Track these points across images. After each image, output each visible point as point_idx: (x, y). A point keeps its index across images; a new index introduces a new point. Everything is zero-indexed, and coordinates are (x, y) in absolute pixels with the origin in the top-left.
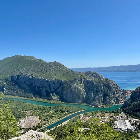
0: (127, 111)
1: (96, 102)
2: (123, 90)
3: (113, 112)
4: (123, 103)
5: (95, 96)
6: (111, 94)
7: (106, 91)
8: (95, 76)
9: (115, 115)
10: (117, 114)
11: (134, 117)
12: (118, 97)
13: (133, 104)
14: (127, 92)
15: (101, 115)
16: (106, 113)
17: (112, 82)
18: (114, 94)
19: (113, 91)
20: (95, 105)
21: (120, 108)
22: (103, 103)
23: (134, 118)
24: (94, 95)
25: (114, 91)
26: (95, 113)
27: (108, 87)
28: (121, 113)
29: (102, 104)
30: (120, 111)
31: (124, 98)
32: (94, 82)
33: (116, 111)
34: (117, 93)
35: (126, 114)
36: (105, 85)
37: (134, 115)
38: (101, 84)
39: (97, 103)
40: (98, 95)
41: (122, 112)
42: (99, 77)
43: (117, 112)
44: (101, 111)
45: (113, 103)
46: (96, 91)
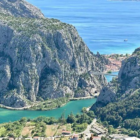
0: (107, 116)
1: (18, 92)
2: (98, 56)
3: (69, 121)
4: (97, 94)
5: (15, 74)
6: (64, 67)
7: (49, 60)
8: (14, 11)
9: (74, 130)
10: (80, 126)
11: (125, 130)
12: (85, 75)
13: (126, 96)
14: (107, 62)
15: (33, 132)
16: (50, 123)
17: (70, 29)
18: (73, 66)
19: (71, 58)
20: (13, 103)
21: (88, 109)
22: (41, 94)
23: (126, 133)
24: (11, 71)
25: (74, 59)
26: (16, 126)
27: (58, 47)
28: (91, 122)
29: (38, 99)
30: (88, 117)
31: (100, 80)
32: (12, 28)
33: (77, 117)
34: (81, 65)
35: (105, 125)
36: (48, 39)
37: (127, 127)
38: (37, 37)
39: (22, 97)
40: (26, 72)
41: (95, 120)
42: (29, 12)
43: (80, 121)
44: (35, 118)
45: (67, 96)
46: (20, 58)
